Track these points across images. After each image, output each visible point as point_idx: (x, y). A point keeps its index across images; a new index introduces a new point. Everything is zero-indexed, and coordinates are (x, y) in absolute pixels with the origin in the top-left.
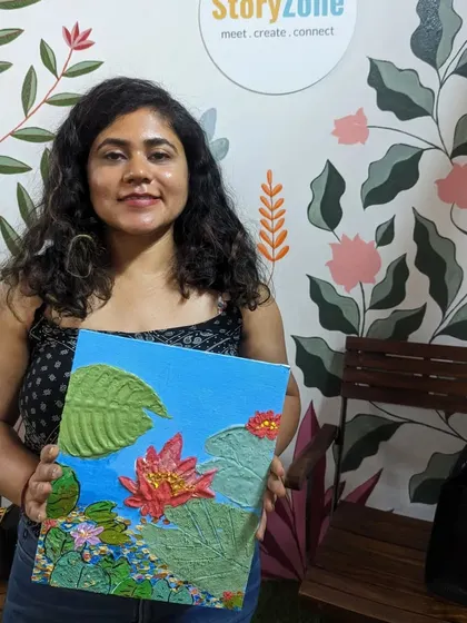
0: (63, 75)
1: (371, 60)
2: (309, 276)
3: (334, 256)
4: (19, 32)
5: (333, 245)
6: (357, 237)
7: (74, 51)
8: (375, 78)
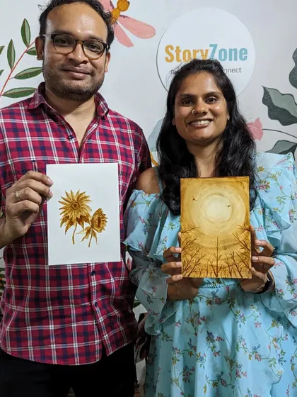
1: (264, 88)
8: (267, 99)
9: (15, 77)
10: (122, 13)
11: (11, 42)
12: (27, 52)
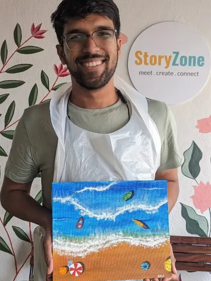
0: (52, 89)
2: (181, 204)
3: (195, 193)
4: (30, 66)
5: (195, 187)
6: (208, 183)
7: (59, 77)
11: (5, 41)
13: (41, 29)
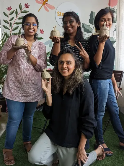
1: (83, 23)
8: (83, 26)
9: (18, 19)
10: (46, 3)
11: (17, 9)
12: (21, 12)
13: (28, 5)
